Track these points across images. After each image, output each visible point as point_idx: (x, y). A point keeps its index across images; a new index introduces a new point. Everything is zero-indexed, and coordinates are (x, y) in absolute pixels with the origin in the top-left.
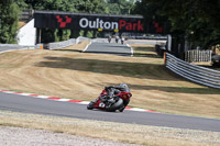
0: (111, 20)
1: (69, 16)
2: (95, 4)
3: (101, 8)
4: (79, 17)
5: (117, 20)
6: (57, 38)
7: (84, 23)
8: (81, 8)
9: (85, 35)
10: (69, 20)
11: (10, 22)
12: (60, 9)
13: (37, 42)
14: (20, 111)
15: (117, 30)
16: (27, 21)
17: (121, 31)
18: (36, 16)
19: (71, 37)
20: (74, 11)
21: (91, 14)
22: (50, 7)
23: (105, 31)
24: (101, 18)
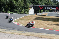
0: (54, 7)
2: (50, 3)
3: (51, 4)
4: (45, 7)
5: (56, 7)
6: (39, 12)
7: (47, 8)
10: (43, 7)
11: (27, 8)
12: (40, 4)
13: (34, 13)
14: (30, 32)
15: (55, 10)
16: (31, 8)
17: (57, 10)
19: (43, 12)
20: (44, 5)
21: (48, 6)
22: (37, 4)
23: (52, 10)
24: (51, 7)
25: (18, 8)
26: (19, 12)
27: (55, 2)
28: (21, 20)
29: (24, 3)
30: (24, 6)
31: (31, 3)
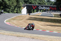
0: (48, 7)
1: (36, 6)
2: (43, 2)
3: (45, 4)
4: (39, 6)
5: (49, 7)
6: (32, 12)
7: (40, 8)
8: (39, 4)
9: (40, 11)
10: (36, 7)
11: (20, 7)
12: (33, 4)
13: (27, 13)
15: (49, 10)
16: (24, 7)
17: (50, 10)
18: (27, 6)
19: (36, 12)
20: (37, 4)
21: (42, 5)
22: (30, 3)
23: (46, 10)
24: (45, 6)
25: (11, 7)
26: (11, 11)
27: (48, 1)
28: (13, 20)
29: (16, 2)
30: (16, 6)
31: (24, 2)
